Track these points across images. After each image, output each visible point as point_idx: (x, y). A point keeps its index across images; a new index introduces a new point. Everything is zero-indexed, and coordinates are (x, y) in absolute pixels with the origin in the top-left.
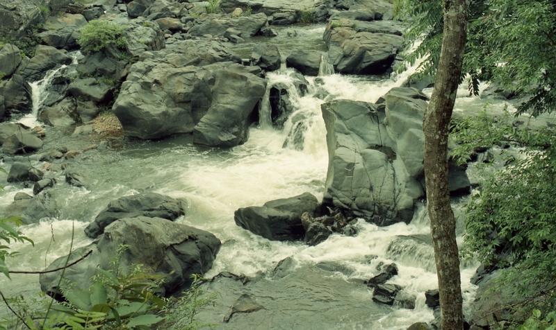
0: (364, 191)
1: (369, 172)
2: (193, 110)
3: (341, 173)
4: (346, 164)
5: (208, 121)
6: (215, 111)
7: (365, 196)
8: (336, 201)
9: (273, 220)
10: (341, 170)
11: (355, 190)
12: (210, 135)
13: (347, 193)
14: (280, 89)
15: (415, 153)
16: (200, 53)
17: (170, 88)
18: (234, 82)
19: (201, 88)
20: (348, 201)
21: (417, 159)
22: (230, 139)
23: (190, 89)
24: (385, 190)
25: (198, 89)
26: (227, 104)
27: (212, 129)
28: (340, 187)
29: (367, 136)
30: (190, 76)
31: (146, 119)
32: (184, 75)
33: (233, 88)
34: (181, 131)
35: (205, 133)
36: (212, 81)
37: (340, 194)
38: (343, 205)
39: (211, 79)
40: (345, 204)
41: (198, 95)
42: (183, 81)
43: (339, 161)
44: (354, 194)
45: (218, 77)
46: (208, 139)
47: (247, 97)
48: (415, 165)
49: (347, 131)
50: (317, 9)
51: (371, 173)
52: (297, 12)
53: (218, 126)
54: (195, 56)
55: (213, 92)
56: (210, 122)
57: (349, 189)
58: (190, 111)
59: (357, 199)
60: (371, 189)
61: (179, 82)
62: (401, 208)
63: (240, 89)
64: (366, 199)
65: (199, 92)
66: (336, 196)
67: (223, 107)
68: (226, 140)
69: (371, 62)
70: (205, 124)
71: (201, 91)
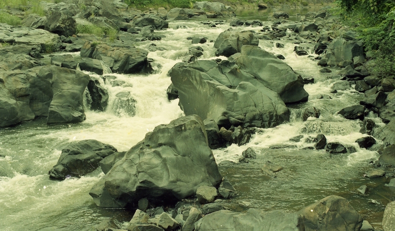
0: (251, 108)
1: (250, 96)
2: (30, 102)
3: (231, 100)
4: (232, 93)
5: (58, 104)
6: (61, 96)
7: (252, 111)
8: (232, 119)
9: (210, 133)
10: (230, 98)
11: (245, 109)
12: (64, 113)
13: (239, 112)
14: (94, 80)
15: (277, 78)
16: (20, 60)
17: (10, 86)
18: (66, 74)
19: (36, 84)
20: (242, 117)
21: (279, 81)
22: (80, 115)
23: (28, 85)
24: (266, 104)
25: (33, 85)
26: (70, 89)
27: (64, 109)
28: (233, 109)
30: (22, 76)
31: (5, 107)
32: (17, 75)
33: (69, 79)
34: (26, 119)
35: (60, 113)
36: (50, 75)
37: (234, 114)
38: (240, 121)
39: (49, 74)
40: (239, 120)
41: (34, 89)
42: (19, 80)
43: (227, 92)
44: (244, 112)
45: (54, 71)
46: (64, 117)
47: (79, 85)
48: (279, 86)
49: (211, 78)
50: (55, 43)
51: (252, 96)
52: (42, 45)
53: (69, 106)
54: (16, 63)
55: (53, 83)
56: (60, 105)
57: (240, 109)
58: (29, 103)
59: (247, 115)
60: (255, 106)
61: (16, 81)
62: (281, 113)
63: (73, 79)
64: (254, 113)
65: (35, 87)
66: (231, 116)
67: (69, 92)
68: (77, 116)
69: (136, 63)
70: (57, 106)
71: (36, 86)
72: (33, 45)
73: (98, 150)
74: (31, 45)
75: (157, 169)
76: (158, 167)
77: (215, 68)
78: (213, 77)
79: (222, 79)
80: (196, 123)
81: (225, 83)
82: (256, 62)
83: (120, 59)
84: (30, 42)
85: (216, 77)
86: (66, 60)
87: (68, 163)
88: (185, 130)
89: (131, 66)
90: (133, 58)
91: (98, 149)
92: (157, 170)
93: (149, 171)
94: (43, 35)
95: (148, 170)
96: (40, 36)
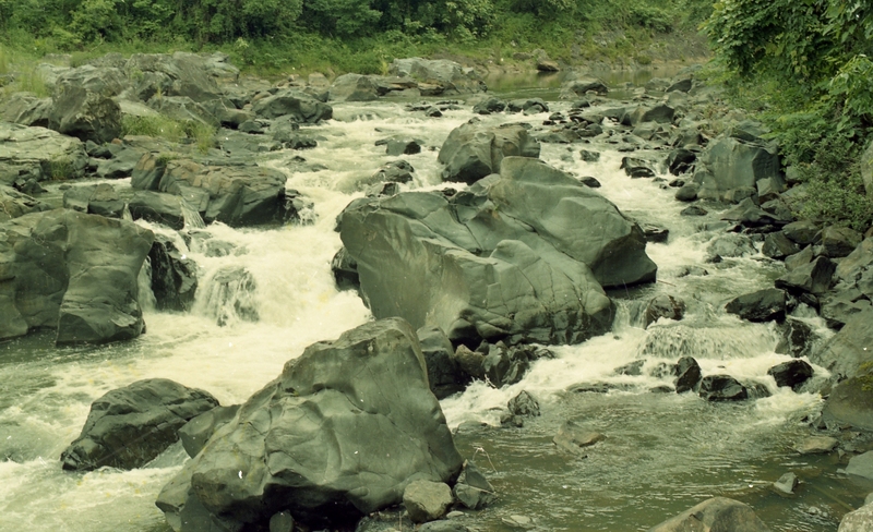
0: (527, 300)
1: (524, 271)
2: (17, 297)
3: (481, 281)
4: (483, 267)
5: (82, 298)
6: (88, 280)
7: (530, 307)
8: (483, 326)
10: (478, 278)
11: (512, 302)
12: (96, 320)
13: (499, 310)
14: (163, 242)
15: (584, 230)
18: (99, 230)
19: (31, 252)
20: (504, 321)
21: (590, 238)
22: (132, 323)
23: (11, 257)
24: (560, 290)
25: (23, 256)
26: (108, 264)
27: (94, 310)
28: (484, 302)
29: (459, 238)
33: (105, 240)
34: (8, 335)
35: (86, 318)
36: (62, 233)
37: (486, 314)
38: (501, 330)
39: (59, 230)
40: (500, 327)
43: (469, 264)
44: (511, 309)
45: (71, 223)
46: (95, 329)
47: (130, 253)
48: (589, 247)
49: (432, 233)
50: (72, 158)
51: (528, 271)
52: (43, 163)
53: (106, 303)
55: (69, 250)
56: (88, 299)
57: (500, 302)
58: (13, 297)
59: (517, 316)
60: (535, 294)
62: (595, 310)
63: (115, 241)
64: (534, 311)
65: (26, 260)
66: (482, 319)
67: (106, 270)
68: (125, 325)
69: (258, 202)
70: (79, 303)
71: (30, 258)
72: (23, 163)
73: (175, 403)
74: (18, 164)
75: (312, 443)
76: (313, 438)
77: (440, 210)
78: (437, 231)
79: (457, 235)
80: (399, 336)
81: (465, 244)
82: (534, 195)
83: (222, 192)
84: (14, 158)
85: (444, 229)
86: (98, 197)
87: (105, 434)
88: (375, 352)
89: (247, 209)
90: (253, 189)
91: (174, 399)
92: (312, 447)
93: (294, 449)
94: (46, 140)
95: (290, 446)
96: (39, 142)
